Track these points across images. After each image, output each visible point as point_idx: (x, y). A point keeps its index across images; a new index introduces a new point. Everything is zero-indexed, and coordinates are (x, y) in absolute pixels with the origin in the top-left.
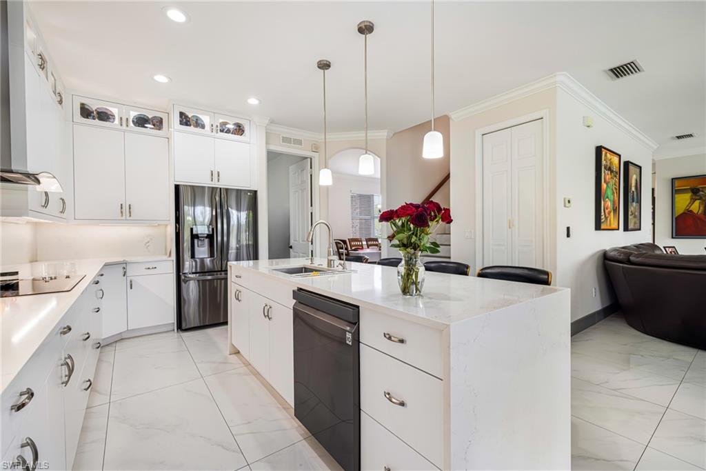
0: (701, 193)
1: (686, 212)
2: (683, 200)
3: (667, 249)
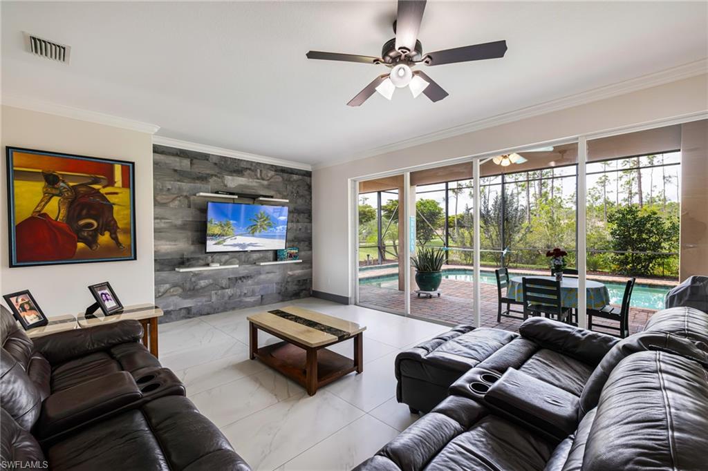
0: (62, 184)
1: (36, 215)
2: (30, 194)
3: (13, 300)
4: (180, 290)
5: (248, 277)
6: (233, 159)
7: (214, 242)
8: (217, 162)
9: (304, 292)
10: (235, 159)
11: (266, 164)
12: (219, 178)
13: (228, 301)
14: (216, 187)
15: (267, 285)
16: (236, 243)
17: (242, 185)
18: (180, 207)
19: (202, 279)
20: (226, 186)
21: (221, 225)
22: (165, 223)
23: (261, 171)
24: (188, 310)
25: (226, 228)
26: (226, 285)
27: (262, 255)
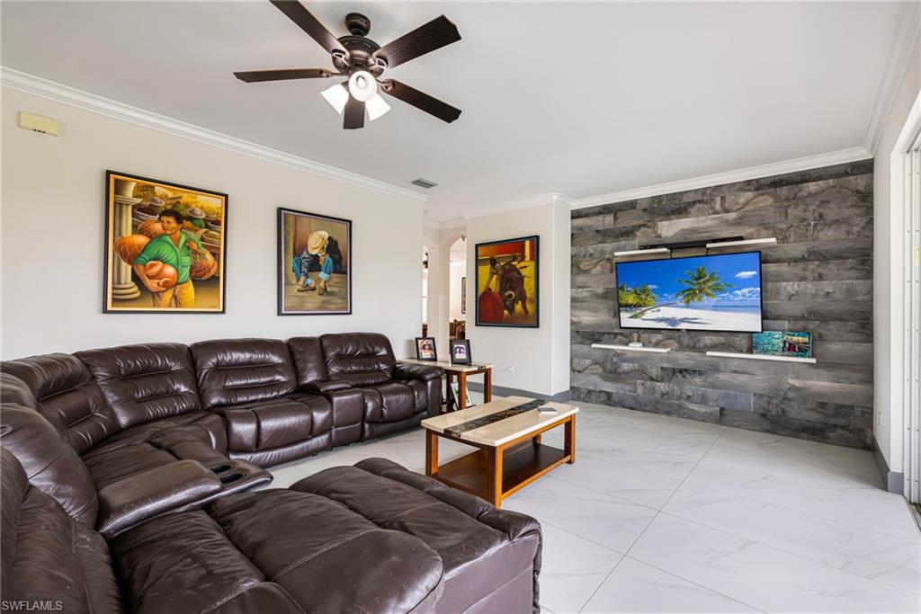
0: (498, 265)
1: (487, 290)
4: (601, 370)
5: (694, 371)
6: (671, 194)
7: (629, 315)
8: (647, 207)
9: (839, 431)
10: (675, 193)
11: (735, 184)
12: (649, 227)
13: (660, 399)
14: (645, 241)
15: (734, 393)
16: (660, 317)
17: (686, 230)
18: (602, 273)
19: (625, 362)
20: (660, 236)
21: (636, 292)
22: (587, 291)
23: (722, 198)
24: (609, 395)
25: (643, 296)
26: (657, 375)
27: (722, 339)
